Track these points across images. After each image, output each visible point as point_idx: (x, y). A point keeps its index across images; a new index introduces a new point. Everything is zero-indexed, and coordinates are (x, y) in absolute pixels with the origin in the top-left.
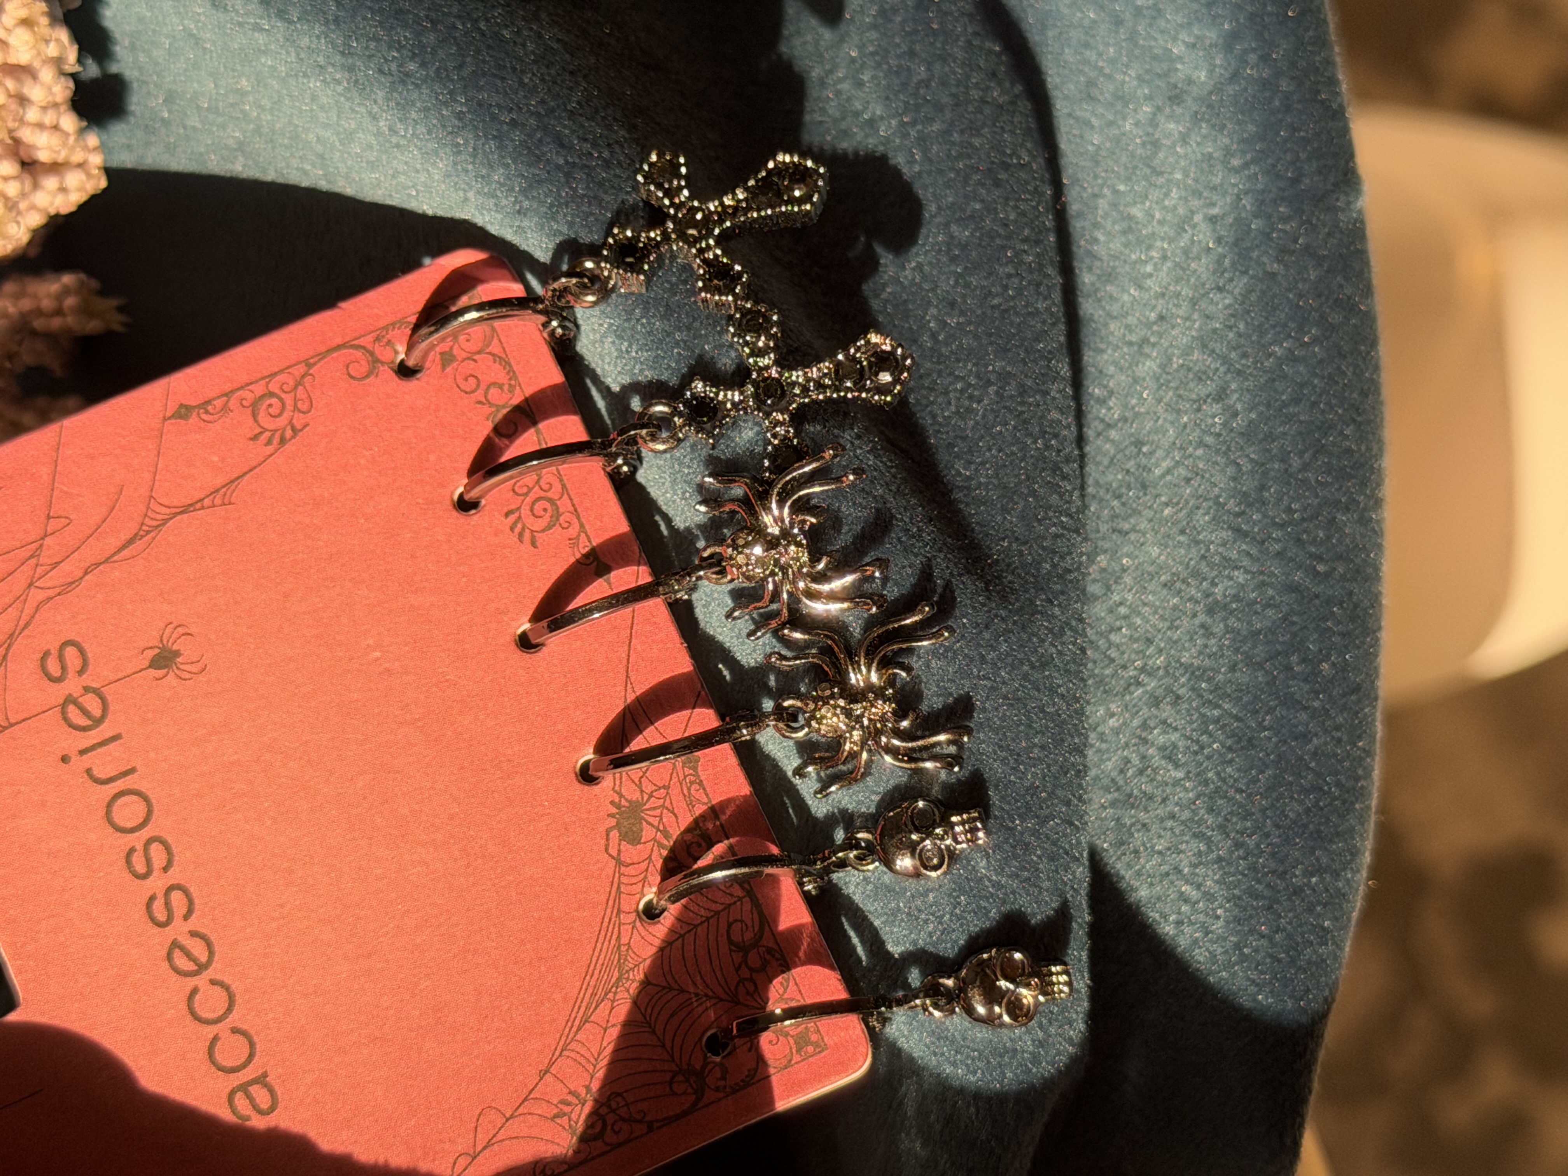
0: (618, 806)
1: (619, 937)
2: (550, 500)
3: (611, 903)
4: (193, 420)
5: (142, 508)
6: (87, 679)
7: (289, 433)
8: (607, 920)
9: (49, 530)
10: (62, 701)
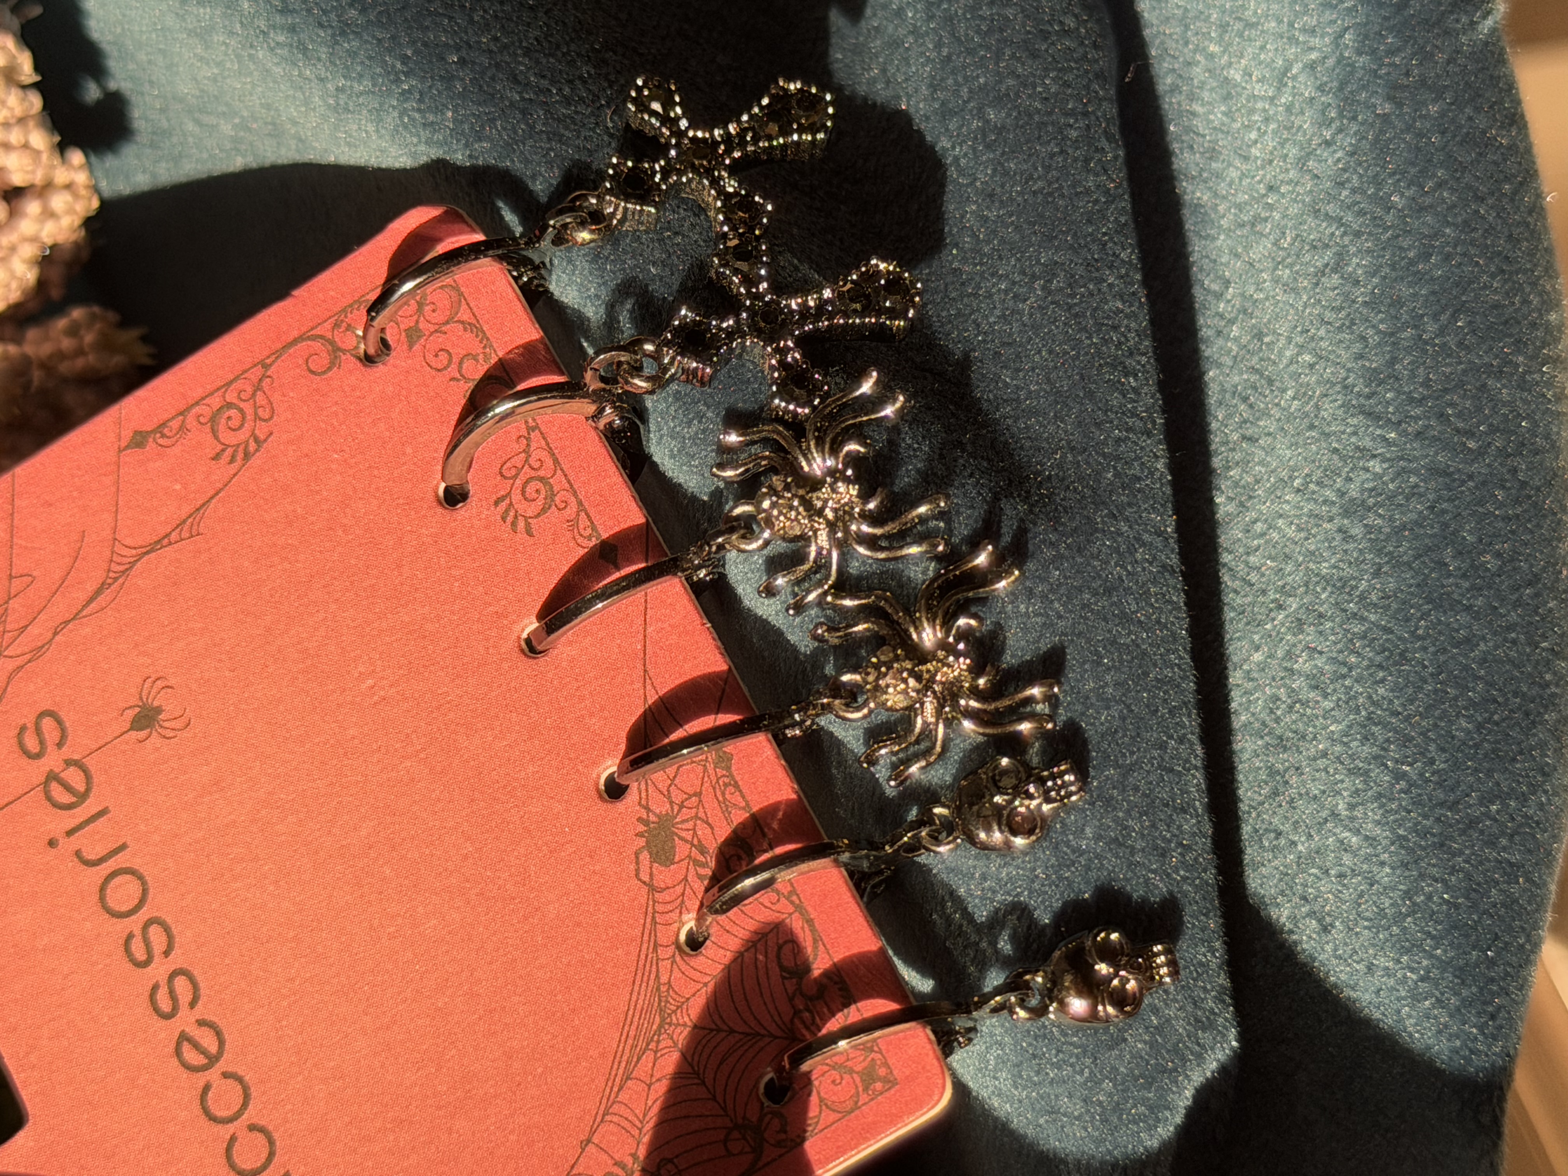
0: (646, 822)
1: (657, 976)
2: (541, 479)
3: (646, 938)
4: (151, 445)
5: (108, 553)
6: (67, 752)
7: (252, 446)
8: (643, 957)
9: (13, 593)
10: (43, 779)
